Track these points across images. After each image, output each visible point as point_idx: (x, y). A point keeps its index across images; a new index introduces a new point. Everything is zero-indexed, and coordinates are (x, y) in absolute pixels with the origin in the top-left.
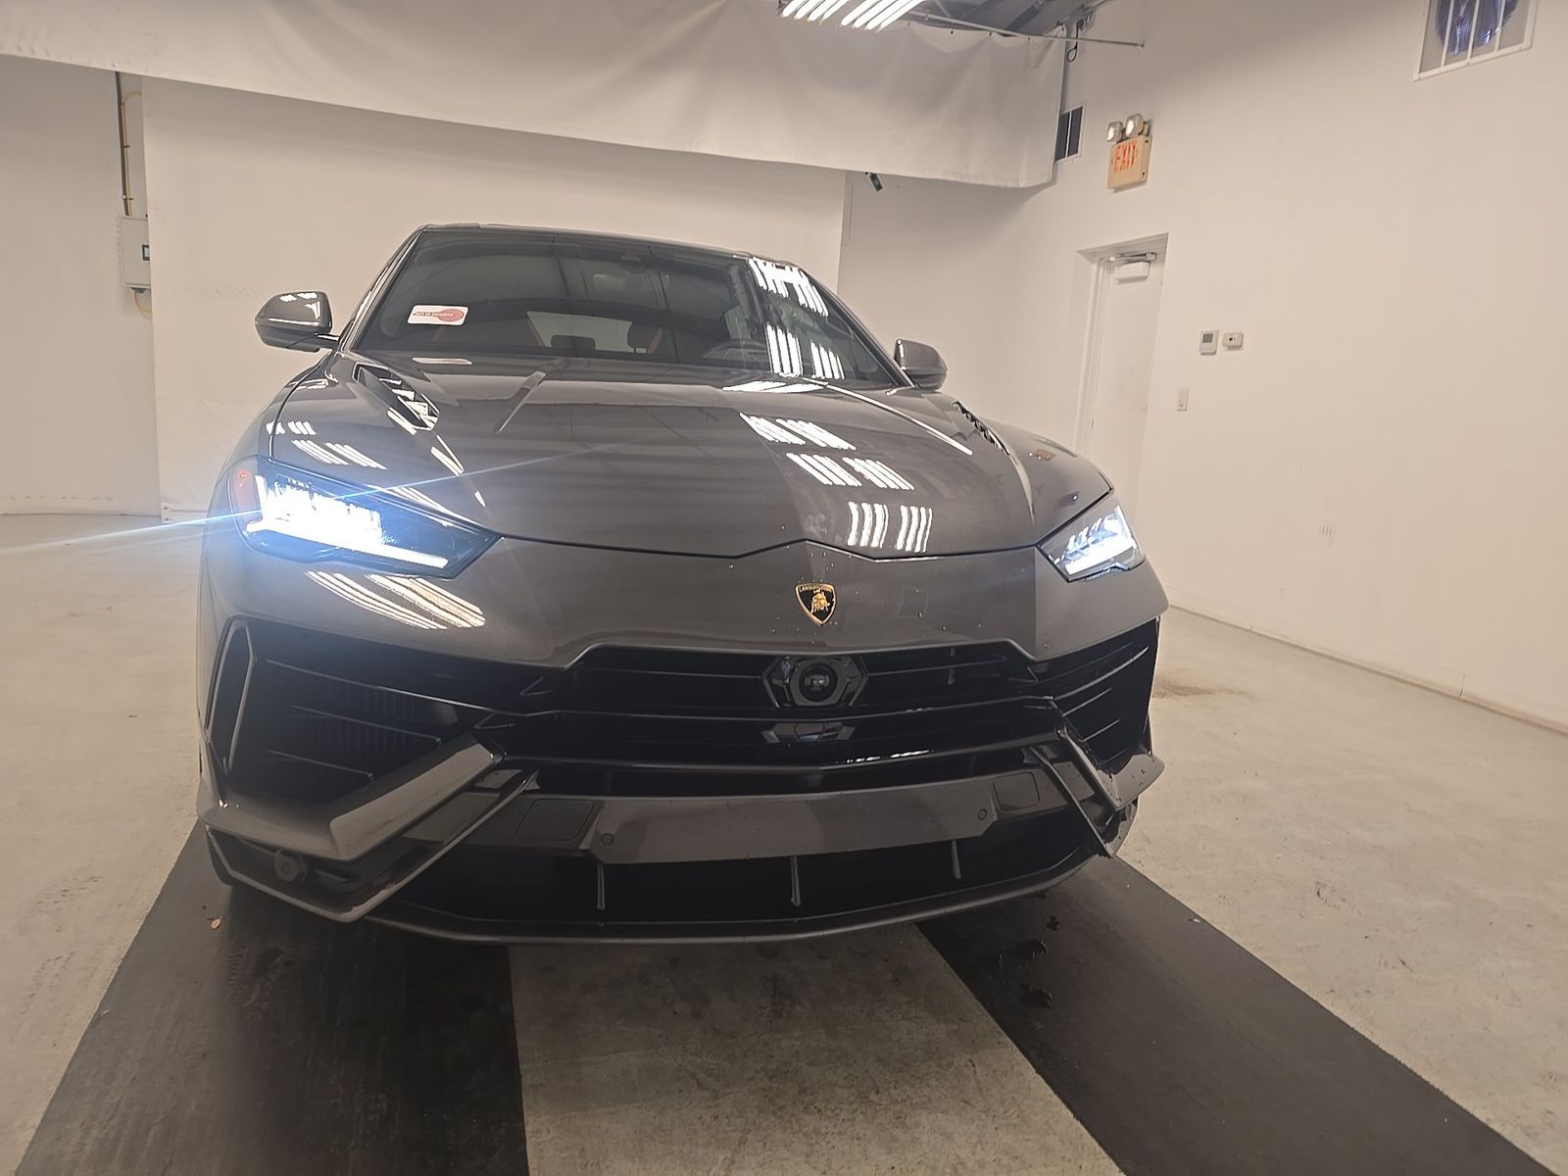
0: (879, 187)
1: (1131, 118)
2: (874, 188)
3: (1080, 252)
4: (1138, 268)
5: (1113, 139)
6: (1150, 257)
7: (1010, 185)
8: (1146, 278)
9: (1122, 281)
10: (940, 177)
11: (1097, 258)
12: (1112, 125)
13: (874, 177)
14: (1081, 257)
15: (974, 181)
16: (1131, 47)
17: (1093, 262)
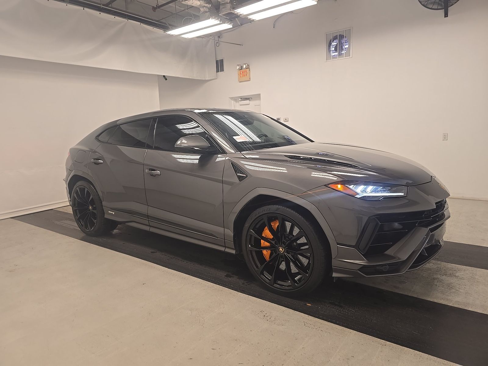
0: (166, 79)
1: (245, 64)
2: (165, 80)
3: (229, 98)
4: (247, 102)
5: (238, 69)
6: (250, 99)
7: (203, 79)
8: (249, 104)
9: (241, 105)
10: (188, 77)
11: (233, 99)
12: (238, 65)
13: (164, 76)
14: (230, 99)
15: (195, 78)
16: (240, 45)
17: (232, 100)
